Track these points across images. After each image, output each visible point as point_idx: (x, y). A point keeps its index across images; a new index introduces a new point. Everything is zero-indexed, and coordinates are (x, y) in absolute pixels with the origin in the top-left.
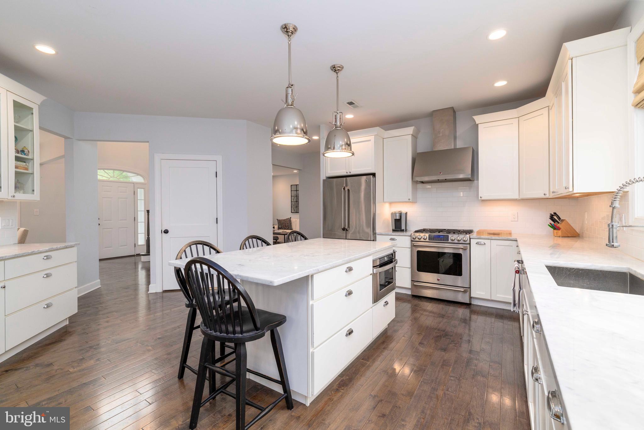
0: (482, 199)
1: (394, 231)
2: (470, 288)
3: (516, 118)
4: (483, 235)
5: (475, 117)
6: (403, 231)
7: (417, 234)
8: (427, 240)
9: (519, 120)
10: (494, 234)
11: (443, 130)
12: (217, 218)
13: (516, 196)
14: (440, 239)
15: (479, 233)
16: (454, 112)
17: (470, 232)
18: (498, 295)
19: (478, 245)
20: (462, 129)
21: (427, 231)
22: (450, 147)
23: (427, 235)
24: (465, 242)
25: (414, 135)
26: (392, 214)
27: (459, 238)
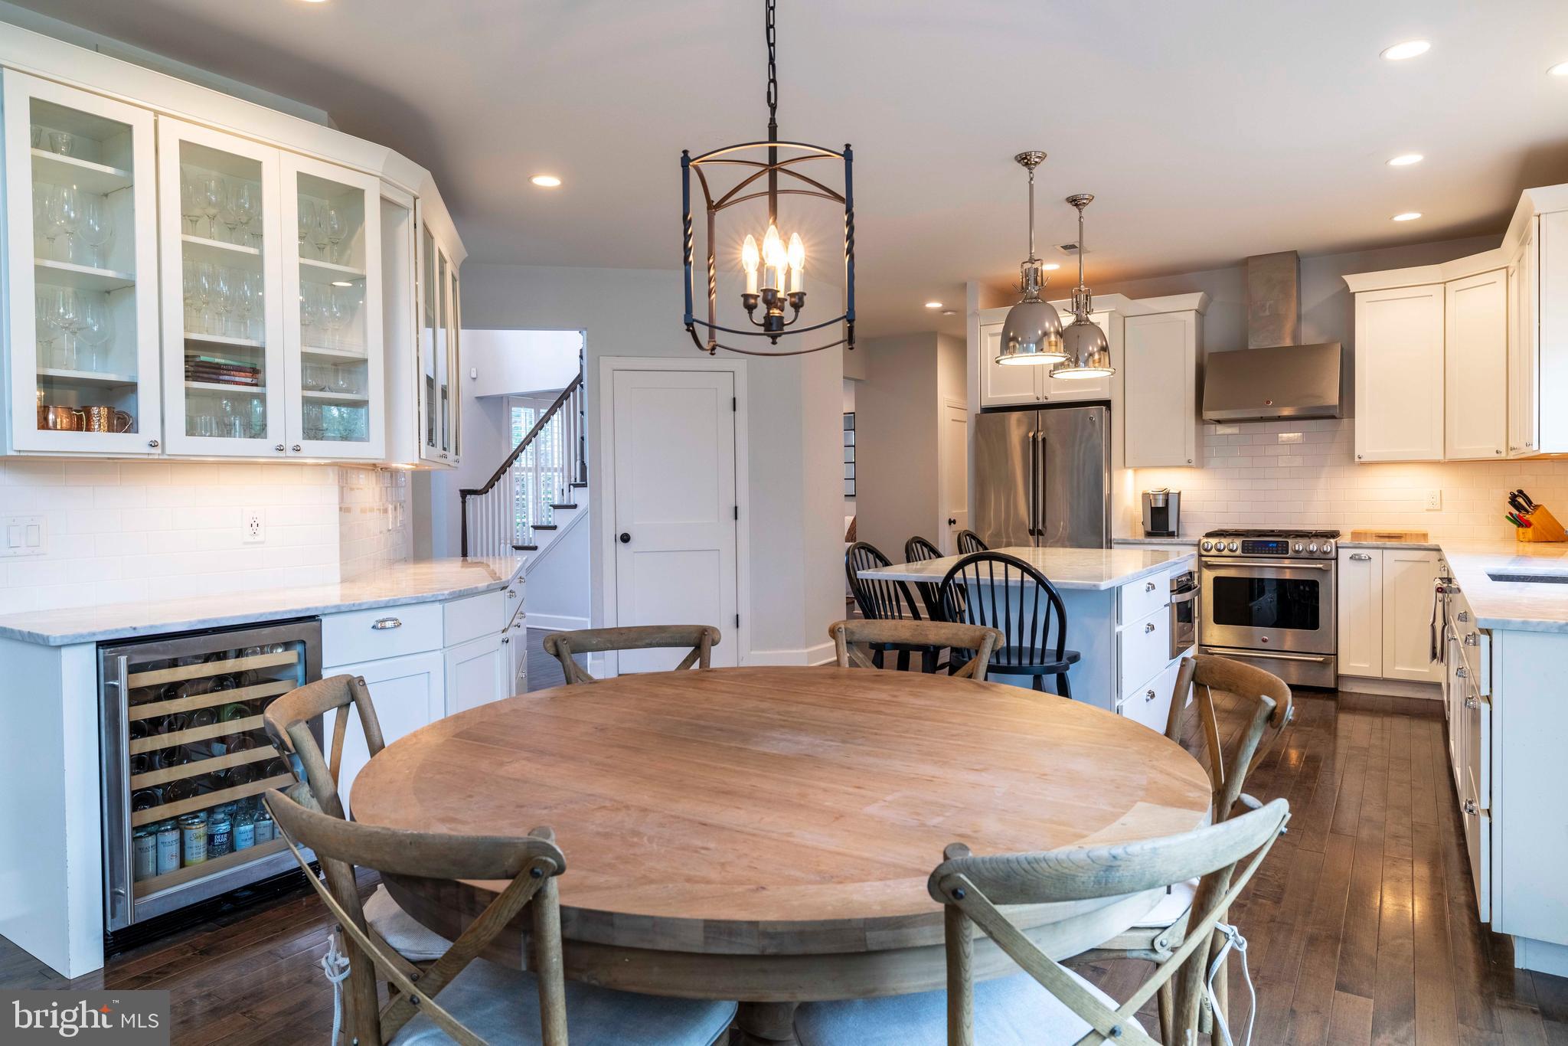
0: (1362, 460)
1: (1149, 534)
2: (1336, 655)
3: (1439, 283)
4: (1365, 540)
5: (1346, 278)
6: (1171, 535)
7: (1213, 541)
8: (1239, 552)
9: (1445, 288)
10: (1390, 537)
11: (1272, 302)
12: (736, 508)
13: (1440, 457)
14: (1269, 550)
15: (1356, 535)
16: (1298, 259)
17: (1334, 534)
18: (1396, 668)
19: (1355, 561)
20: (1316, 297)
21: (1236, 534)
22: (1288, 342)
23: (1237, 543)
24: (1324, 557)
25: (1201, 314)
26: (1145, 496)
27: (1313, 547)
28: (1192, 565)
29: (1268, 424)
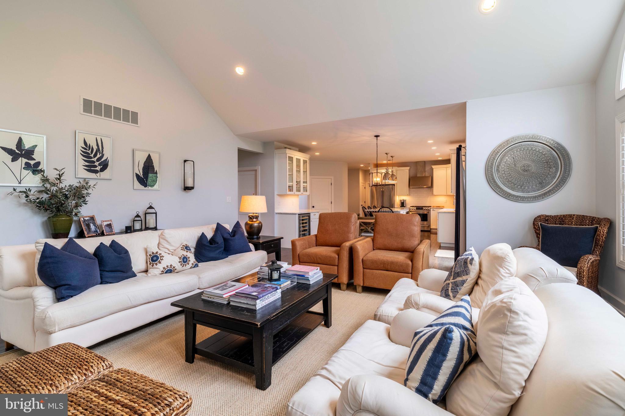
0: (434, 195)
1: (401, 206)
2: (430, 225)
3: (445, 168)
4: (435, 207)
5: (432, 166)
6: (405, 207)
7: (411, 208)
8: (415, 209)
10: (438, 207)
12: (332, 202)
13: (445, 194)
14: (420, 209)
15: (433, 207)
17: (431, 207)
19: (433, 211)
20: (427, 168)
21: (415, 207)
22: (424, 176)
23: (415, 208)
24: (428, 210)
25: (409, 170)
26: (400, 200)
27: (427, 208)
28: (408, 211)
29: (420, 189)
